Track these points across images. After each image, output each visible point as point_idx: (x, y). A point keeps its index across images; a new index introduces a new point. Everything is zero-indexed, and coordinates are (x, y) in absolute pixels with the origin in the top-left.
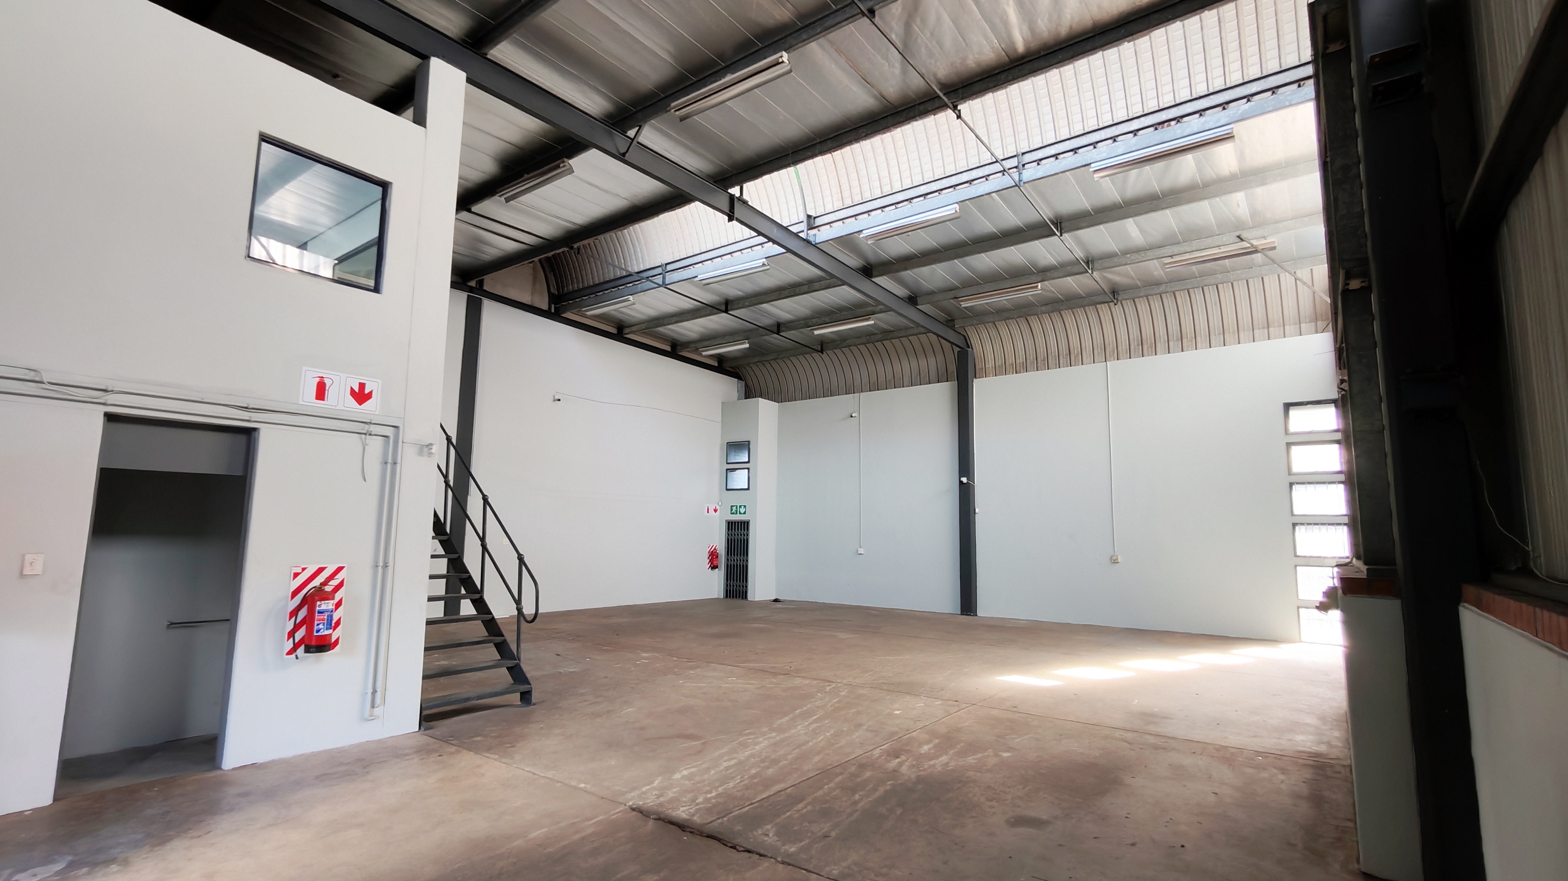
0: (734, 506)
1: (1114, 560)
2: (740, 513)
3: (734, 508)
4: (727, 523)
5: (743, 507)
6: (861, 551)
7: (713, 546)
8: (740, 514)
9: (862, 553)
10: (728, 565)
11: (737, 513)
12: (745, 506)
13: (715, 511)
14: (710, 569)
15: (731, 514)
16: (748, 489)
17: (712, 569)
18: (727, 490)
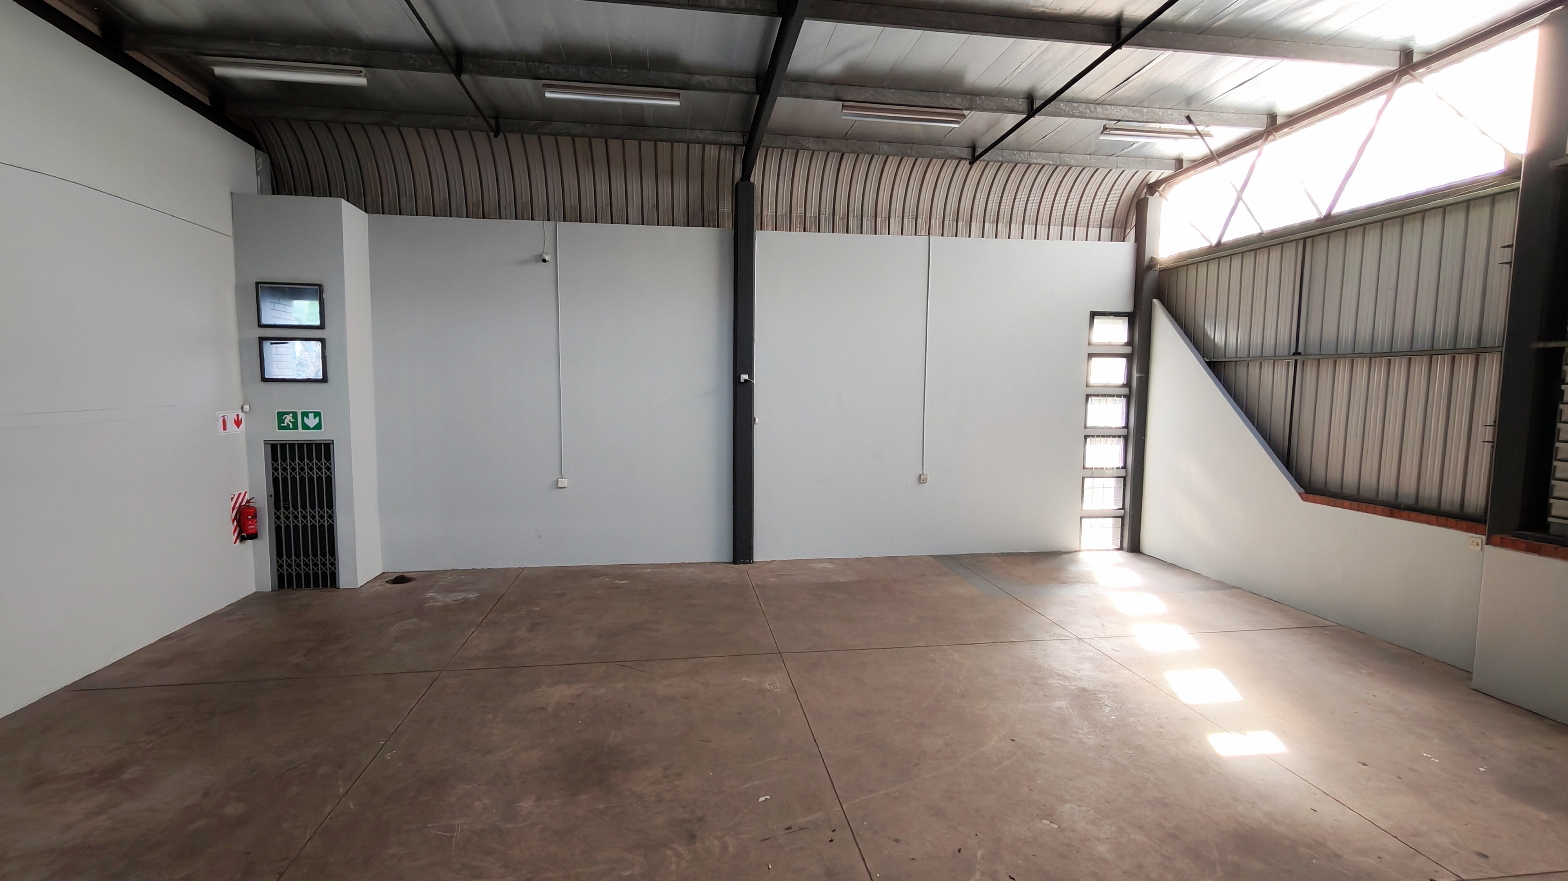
0: (288, 413)
1: (923, 480)
2: (305, 427)
3: (289, 419)
4: (269, 447)
5: (311, 415)
6: (563, 482)
7: (240, 494)
8: (303, 428)
9: (566, 486)
10: (278, 529)
11: (295, 427)
12: (317, 414)
13: (238, 423)
14: (238, 541)
15: (280, 428)
16: (324, 380)
17: (241, 541)
18: (264, 380)
